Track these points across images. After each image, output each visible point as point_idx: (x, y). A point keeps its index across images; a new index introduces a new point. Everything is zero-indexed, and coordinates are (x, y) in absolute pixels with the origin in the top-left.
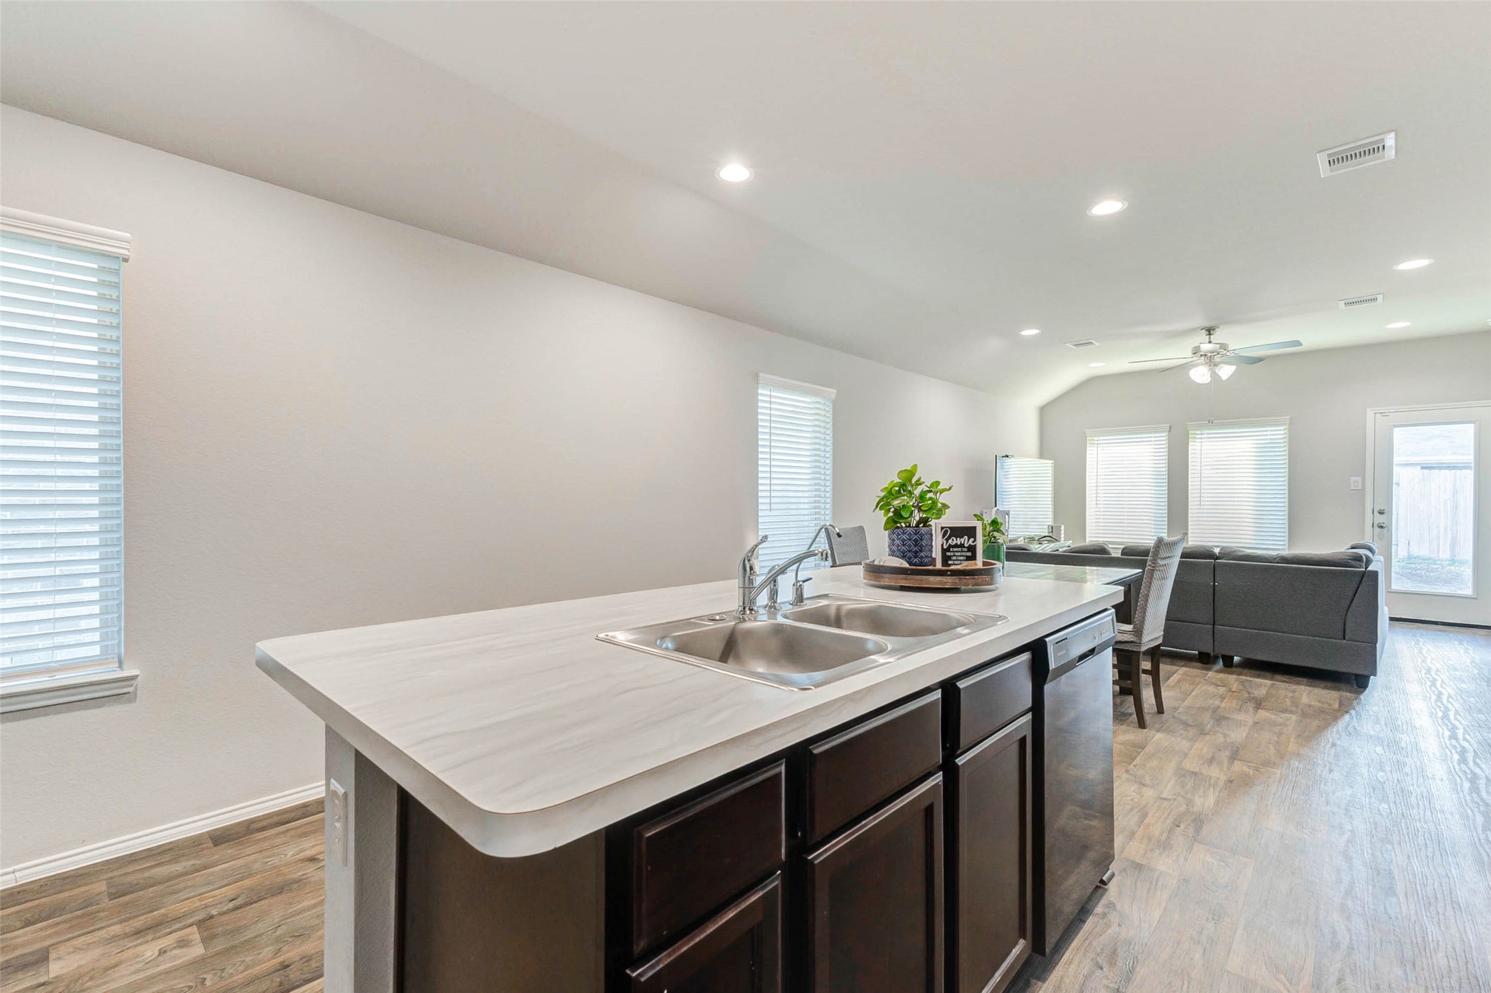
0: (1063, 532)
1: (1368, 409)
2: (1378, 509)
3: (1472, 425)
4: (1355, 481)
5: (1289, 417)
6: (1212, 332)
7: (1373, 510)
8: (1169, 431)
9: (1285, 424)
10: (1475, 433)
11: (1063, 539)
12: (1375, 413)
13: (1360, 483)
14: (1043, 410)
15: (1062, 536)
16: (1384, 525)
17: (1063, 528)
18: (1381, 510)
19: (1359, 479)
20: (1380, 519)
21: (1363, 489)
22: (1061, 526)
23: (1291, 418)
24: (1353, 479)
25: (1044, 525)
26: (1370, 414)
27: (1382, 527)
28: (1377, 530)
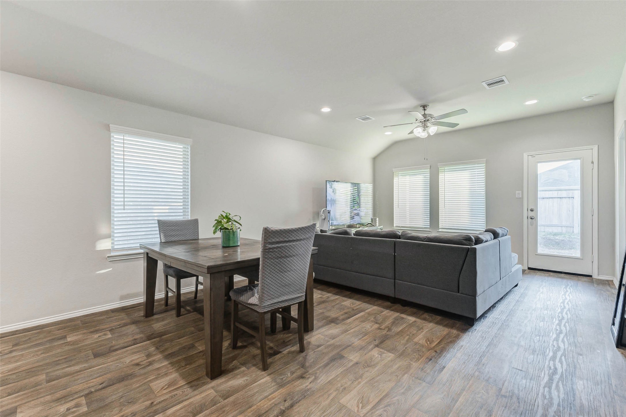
0: (377, 221)
1: (524, 154)
2: (531, 208)
3: (579, 161)
4: (518, 193)
5: (485, 159)
6: (425, 108)
7: (528, 209)
8: (430, 169)
9: (484, 163)
10: (581, 164)
11: (377, 225)
12: (528, 156)
13: (521, 194)
14: (375, 159)
15: (377, 223)
16: (533, 218)
17: (377, 219)
18: (532, 209)
19: (520, 192)
20: (531, 214)
21: (522, 198)
22: (376, 219)
23: (486, 160)
24: (517, 192)
25: (369, 218)
26: (525, 155)
27: (531, 218)
28: (530, 220)
